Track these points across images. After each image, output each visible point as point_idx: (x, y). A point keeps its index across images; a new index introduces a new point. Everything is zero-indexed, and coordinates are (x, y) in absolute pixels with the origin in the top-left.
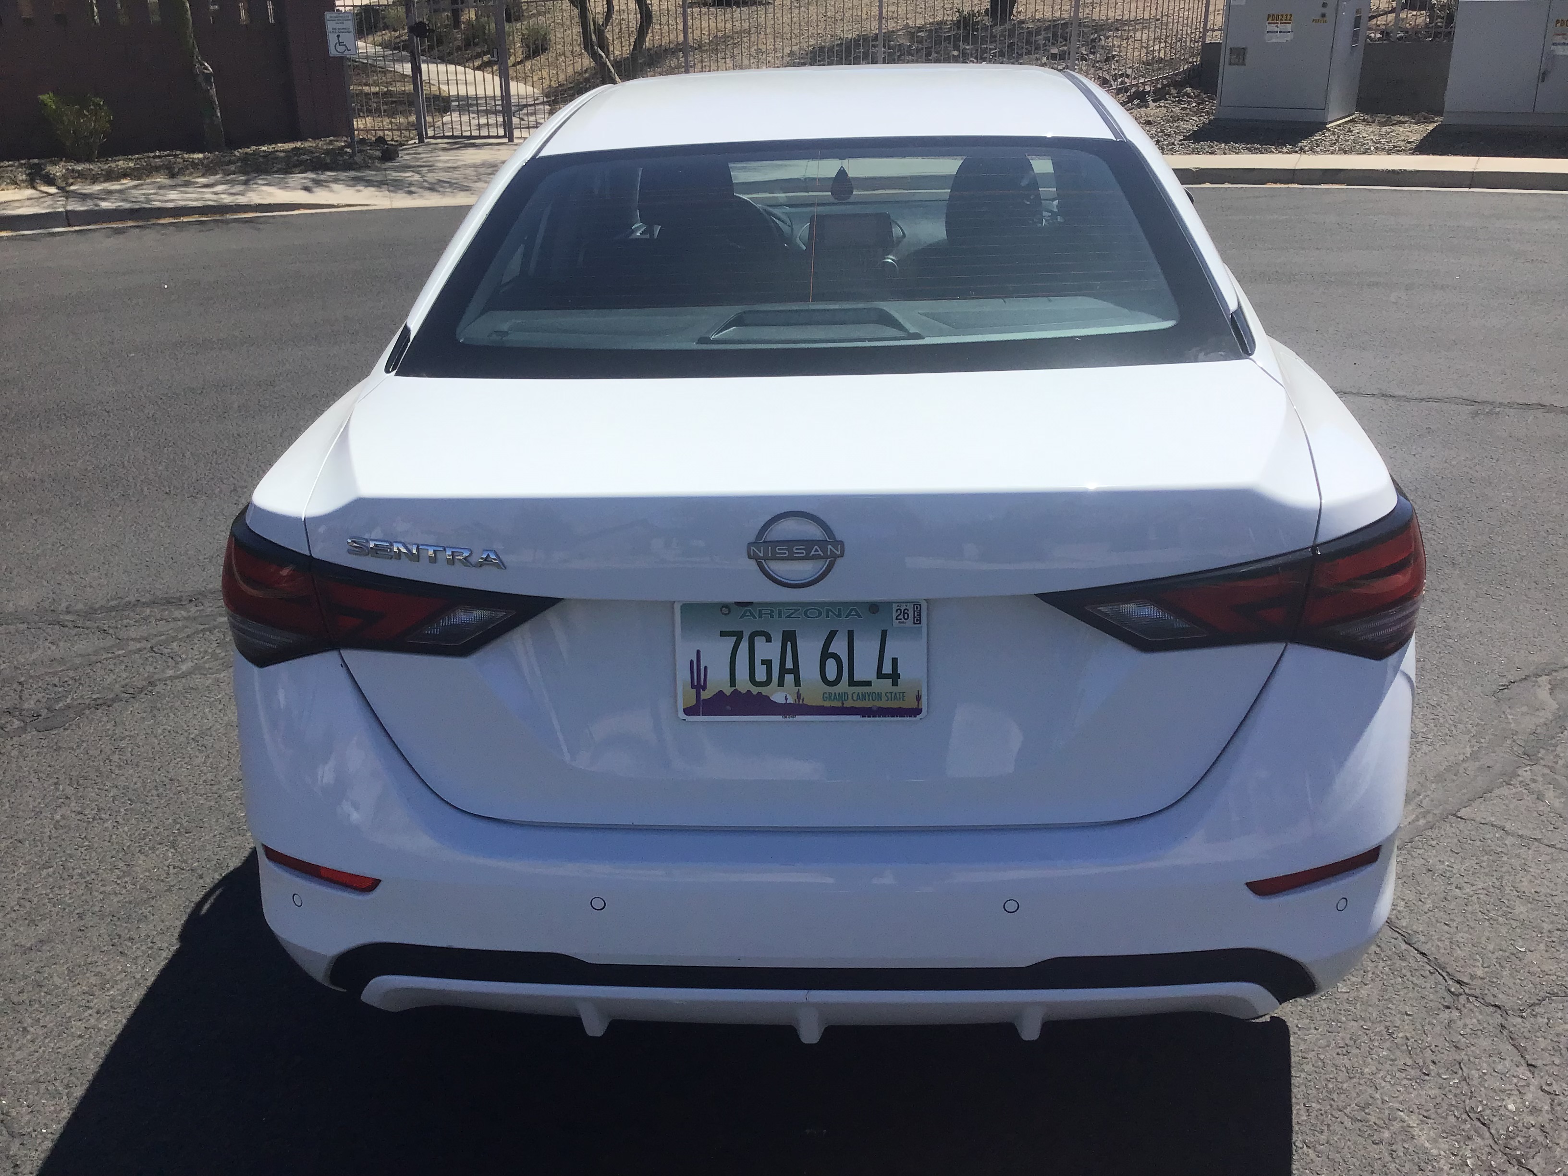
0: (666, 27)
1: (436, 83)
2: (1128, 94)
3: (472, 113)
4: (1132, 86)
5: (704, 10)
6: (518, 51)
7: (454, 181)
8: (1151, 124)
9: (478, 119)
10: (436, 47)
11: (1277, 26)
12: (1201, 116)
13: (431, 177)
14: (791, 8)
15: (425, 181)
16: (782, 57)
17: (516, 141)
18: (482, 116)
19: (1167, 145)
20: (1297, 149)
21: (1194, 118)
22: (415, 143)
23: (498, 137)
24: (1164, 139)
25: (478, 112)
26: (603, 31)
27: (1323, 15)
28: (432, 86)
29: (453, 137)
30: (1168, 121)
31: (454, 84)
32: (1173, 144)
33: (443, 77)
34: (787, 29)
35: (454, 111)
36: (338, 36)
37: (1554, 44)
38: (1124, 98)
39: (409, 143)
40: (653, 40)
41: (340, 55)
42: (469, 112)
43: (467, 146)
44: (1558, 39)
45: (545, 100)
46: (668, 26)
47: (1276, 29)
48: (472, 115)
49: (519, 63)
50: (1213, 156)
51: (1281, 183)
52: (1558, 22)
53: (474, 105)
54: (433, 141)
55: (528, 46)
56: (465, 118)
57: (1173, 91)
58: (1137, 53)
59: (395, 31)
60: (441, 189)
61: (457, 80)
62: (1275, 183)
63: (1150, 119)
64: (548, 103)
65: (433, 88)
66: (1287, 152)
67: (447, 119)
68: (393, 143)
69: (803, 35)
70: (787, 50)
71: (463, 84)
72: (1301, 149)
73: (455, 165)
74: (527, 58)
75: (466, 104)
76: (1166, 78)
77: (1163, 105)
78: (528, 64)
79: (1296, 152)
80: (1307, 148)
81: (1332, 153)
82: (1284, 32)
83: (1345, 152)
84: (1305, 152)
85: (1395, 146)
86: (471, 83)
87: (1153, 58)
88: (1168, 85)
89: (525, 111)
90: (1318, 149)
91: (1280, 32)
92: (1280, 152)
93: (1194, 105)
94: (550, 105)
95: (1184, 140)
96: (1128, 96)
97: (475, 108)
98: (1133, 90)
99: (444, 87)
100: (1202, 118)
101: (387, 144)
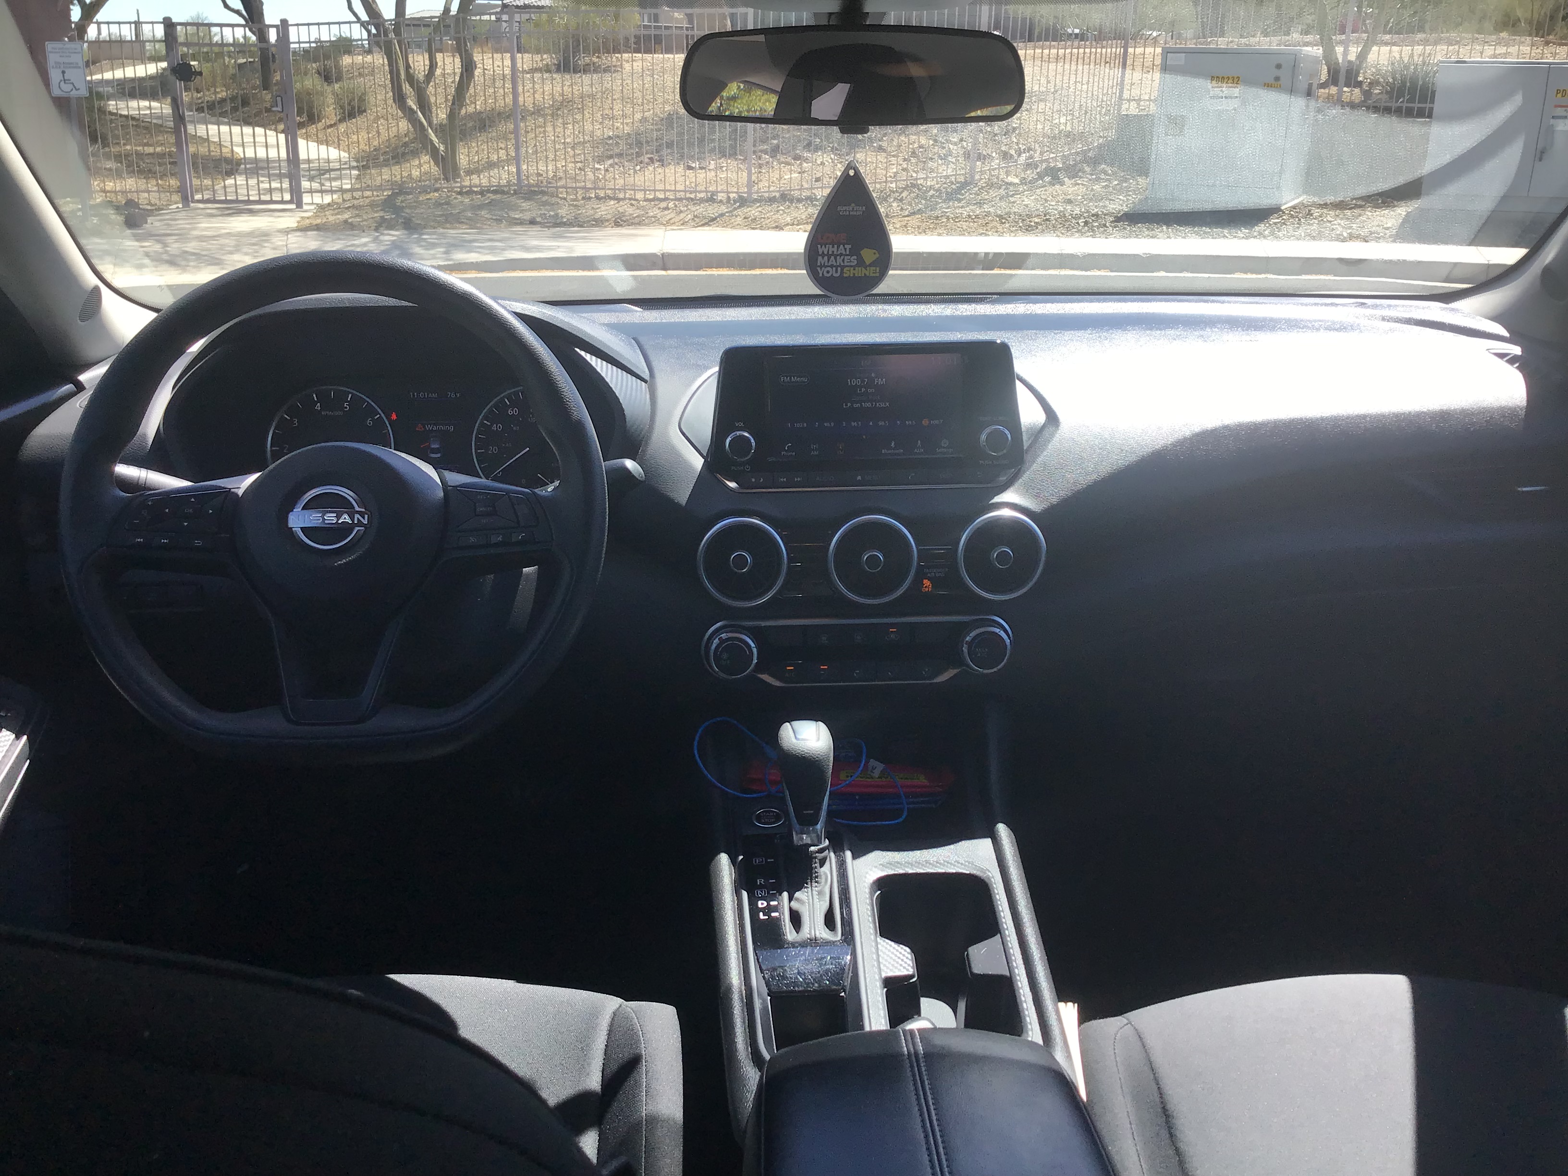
0: (501, 91)
1: (228, 144)
2: (1038, 170)
3: (263, 176)
4: (1042, 161)
5: (546, 75)
6: (331, 112)
7: (204, 253)
8: (1072, 202)
9: (270, 183)
10: (240, 107)
11: (1221, 91)
12: (1129, 196)
13: (174, 247)
14: (642, 76)
15: (166, 252)
16: (633, 123)
17: (305, 207)
18: (274, 180)
19: (1098, 227)
20: (1255, 234)
21: (1121, 197)
22: (178, 208)
23: (282, 202)
24: (1093, 221)
25: (269, 176)
26: (425, 89)
27: (1277, 79)
28: (223, 149)
29: (226, 201)
30: (1091, 200)
31: (251, 146)
32: (1105, 225)
33: (237, 139)
34: (638, 94)
35: (240, 174)
36: (63, 72)
37: (1553, 117)
38: (1033, 175)
39: (170, 207)
40: (485, 104)
41: (65, 95)
42: (258, 174)
43: (240, 212)
44: (1560, 112)
45: (355, 164)
46: (504, 89)
47: (1221, 94)
48: (261, 179)
49: (331, 126)
50: (1155, 240)
51: (1252, 273)
52: (1558, 91)
53: (265, 168)
54: (201, 206)
55: (342, 107)
56: (253, 182)
57: (1087, 169)
58: (1040, 126)
59: (198, 92)
60: (183, 263)
61: (254, 142)
62: (1246, 273)
63: (1069, 197)
64: (356, 168)
65: (224, 150)
66: (1243, 237)
67: (230, 182)
68: (149, 207)
69: (656, 100)
70: (638, 116)
71: (262, 146)
72: (1260, 234)
73: (215, 234)
74: (340, 121)
75: (257, 167)
76: (1077, 153)
77: (1079, 182)
78: (342, 128)
79: (1255, 237)
80: (1266, 232)
81: (1298, 239)
82: (1231, 97)
83: (1314, 238)
84: (1265, 237)
85: (1371, 233)
86: (272, 146)
87: (1060, 132)
88: (1081, 162)
89: (327, 176)
90: (1280, 234)
91: (1226, 97)
92: (1235, 237)
93: (1116, 182)
94: (359, 170)
95: (1115, 221)
96: (1038, 173)
97: (266, 172)
98: (1044, 165)
99: (238, 150)
100: (1130, 198)
101: (139, 209)
